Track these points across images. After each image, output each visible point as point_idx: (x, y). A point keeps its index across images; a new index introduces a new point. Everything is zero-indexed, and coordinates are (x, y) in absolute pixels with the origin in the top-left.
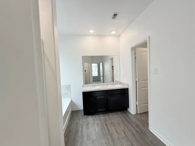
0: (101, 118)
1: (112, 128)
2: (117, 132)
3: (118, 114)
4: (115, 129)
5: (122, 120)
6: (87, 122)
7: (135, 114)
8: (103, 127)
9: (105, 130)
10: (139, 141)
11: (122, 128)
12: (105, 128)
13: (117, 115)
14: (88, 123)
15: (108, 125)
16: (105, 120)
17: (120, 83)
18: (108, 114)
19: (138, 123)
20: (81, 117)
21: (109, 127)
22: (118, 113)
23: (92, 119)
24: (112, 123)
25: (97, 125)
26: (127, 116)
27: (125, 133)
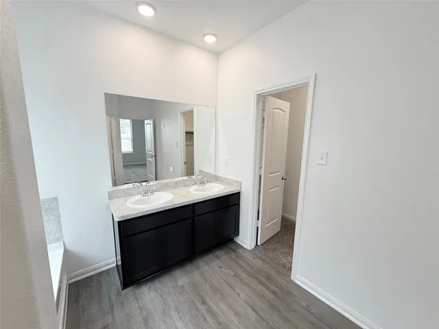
0: (180, 283)
1: (221, 305)
2: (237, 314)
3: (218, 258)
4: (230, 306)
5: (233, 271)
6: (141, 309)
7: (253, 247)
8: (197, 309)
9: (205, 319)
10: (289, 321)
11: (242, 295)
12: (204, 312)
13: (218, 261)
14: (144, 313)
15: (208, 299)
16: (195, 286)
17: (216, 179)
18: (195, 262)
19: (267, 268)
20: (113, 298)
21: (212, 304)
22: (219, 253)
23: (153, 294)
24: (215, 290)
25: (177, 309)
26: (241, 257)
27: (254, 310)
